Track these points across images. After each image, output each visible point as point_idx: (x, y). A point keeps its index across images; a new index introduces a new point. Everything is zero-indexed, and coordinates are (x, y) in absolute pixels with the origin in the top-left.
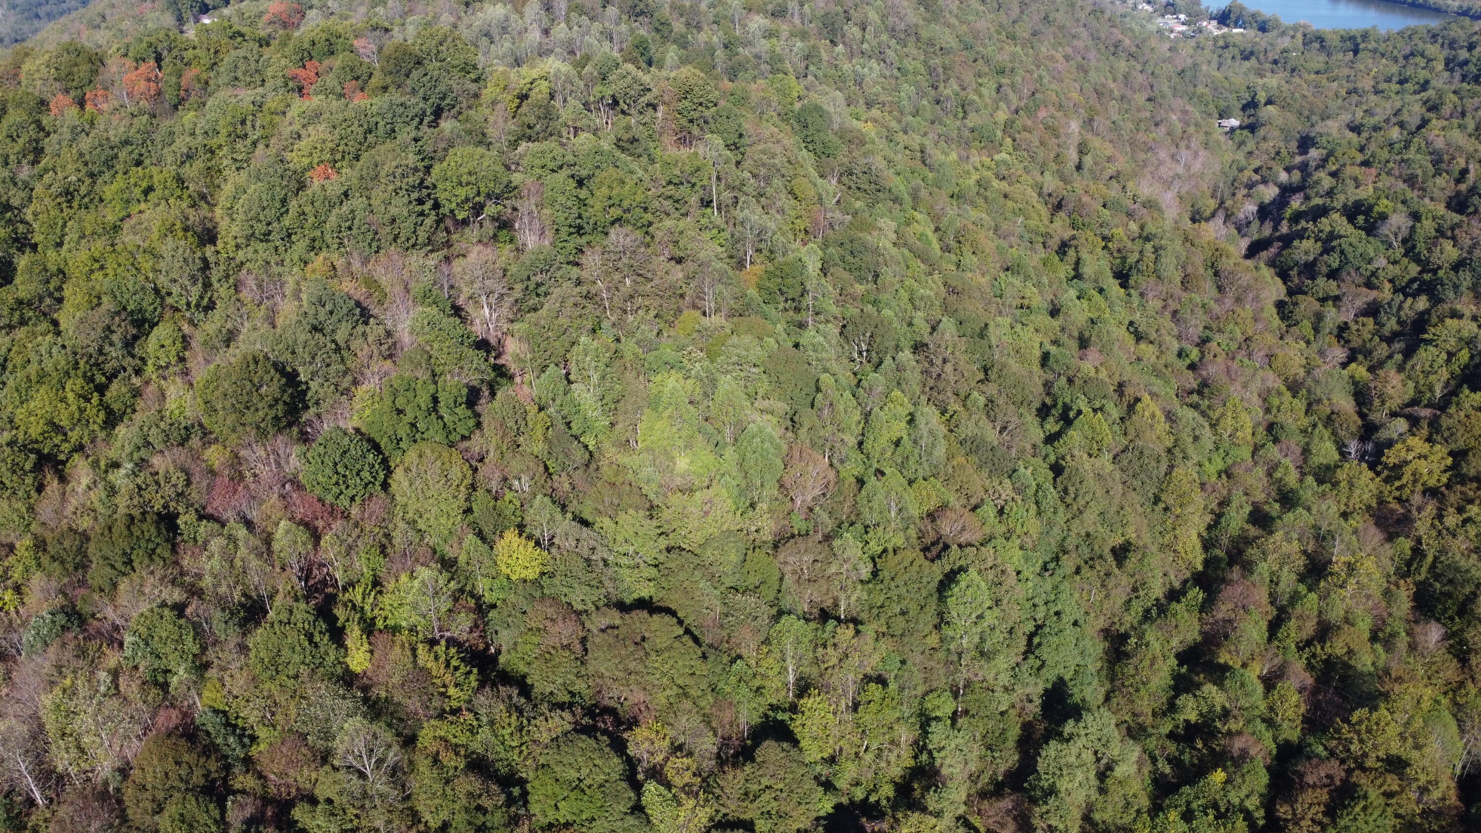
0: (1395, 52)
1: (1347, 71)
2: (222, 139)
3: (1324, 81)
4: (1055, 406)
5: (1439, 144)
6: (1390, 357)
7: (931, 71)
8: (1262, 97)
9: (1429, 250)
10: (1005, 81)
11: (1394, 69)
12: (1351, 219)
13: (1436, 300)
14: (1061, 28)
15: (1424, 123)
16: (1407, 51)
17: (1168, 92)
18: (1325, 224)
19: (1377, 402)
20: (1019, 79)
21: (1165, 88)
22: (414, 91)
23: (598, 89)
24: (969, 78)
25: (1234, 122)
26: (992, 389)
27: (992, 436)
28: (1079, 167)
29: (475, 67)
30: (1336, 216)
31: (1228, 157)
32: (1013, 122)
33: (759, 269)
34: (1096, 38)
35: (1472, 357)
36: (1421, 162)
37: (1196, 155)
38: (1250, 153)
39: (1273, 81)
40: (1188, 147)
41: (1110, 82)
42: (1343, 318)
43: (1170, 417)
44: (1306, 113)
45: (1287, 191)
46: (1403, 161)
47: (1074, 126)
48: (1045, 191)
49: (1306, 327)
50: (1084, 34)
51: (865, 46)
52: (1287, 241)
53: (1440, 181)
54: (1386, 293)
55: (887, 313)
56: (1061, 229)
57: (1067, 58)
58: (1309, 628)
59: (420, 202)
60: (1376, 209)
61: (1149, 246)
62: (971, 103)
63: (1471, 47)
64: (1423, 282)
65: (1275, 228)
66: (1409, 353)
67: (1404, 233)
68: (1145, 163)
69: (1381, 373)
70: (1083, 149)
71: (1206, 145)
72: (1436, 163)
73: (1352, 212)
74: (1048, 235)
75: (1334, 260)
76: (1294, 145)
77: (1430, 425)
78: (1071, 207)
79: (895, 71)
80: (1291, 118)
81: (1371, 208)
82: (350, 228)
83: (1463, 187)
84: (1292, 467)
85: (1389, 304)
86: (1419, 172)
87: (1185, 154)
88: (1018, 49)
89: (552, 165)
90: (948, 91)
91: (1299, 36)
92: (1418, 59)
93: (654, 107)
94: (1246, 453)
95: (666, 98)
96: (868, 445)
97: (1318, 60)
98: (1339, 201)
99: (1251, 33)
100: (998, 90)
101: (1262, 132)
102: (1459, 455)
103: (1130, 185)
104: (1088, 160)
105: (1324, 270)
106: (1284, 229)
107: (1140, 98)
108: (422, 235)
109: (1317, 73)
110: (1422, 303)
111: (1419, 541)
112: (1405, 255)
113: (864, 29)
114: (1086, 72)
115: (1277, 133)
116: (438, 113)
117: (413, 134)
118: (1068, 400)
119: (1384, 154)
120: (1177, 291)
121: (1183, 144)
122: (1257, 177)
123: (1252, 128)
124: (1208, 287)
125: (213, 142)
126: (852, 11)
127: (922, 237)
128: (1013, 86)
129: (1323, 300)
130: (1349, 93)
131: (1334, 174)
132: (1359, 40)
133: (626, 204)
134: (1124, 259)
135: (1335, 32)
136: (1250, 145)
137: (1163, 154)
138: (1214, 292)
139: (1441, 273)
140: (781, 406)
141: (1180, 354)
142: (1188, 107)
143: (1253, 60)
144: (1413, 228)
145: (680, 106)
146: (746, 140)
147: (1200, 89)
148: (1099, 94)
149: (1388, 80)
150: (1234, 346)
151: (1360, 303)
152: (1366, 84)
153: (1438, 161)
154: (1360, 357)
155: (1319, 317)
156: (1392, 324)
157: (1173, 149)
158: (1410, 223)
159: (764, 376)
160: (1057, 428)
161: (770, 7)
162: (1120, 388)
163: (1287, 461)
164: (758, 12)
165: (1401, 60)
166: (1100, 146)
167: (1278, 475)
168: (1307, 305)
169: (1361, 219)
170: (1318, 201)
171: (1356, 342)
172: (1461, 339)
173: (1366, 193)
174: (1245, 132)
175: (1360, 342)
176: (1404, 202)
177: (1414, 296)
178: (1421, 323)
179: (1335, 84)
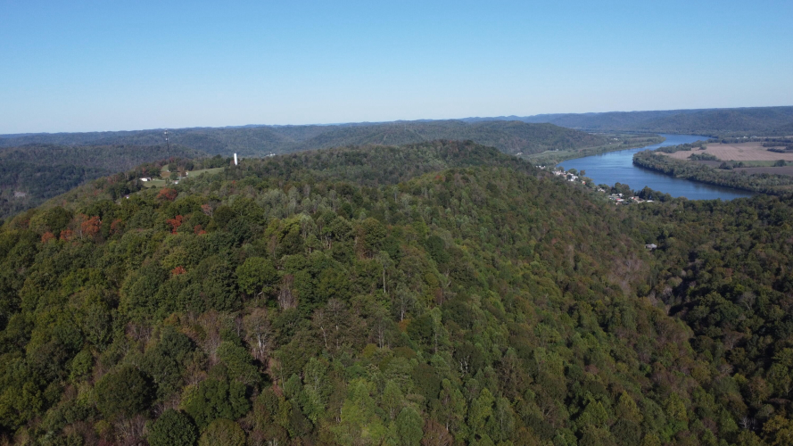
1: (708, 220)
2: (128, 254)
3: (698, 225)
4: (574, 397)
5: (763, 255)
6: (757, 369)
7: (495, 220)
10: (533, 225)
11: (733, 219)
13: (776, 338)
15: (753, 245)
16: (738, 210)
17: (618, 231)
19: (754, 396)
20: (540, 224)
21: (616, 230)
22: (230, 230)
23: (324, 229)
24: (514, 223)
26: (538, 388)
27: (540, 415)
28: (575, 268)
29: (262, 218)
30: (715, 293)
31: (653, 263)
32: (539, 246)
33: (408, 321)
34: (578, 204)
36: (755, 266)
37: (636, 262)
38: (664, 261)
39: (672, 225)
40: (631, 258)
42: (727, 348)
43: (639, 404)
44: (691, 241)
45: (686, 281)
46: (745, 264)
47: (571, 247)
48: (559, 280)
49: (708, 352)
50: (572, 203)
51: (461, 208)
52: (690, 306)
53: (767, 275)
54: (748, 334)
55: (478, 345)
56: (568, 300)
57: (564, 214)
59: (229, 285)
60: (735, 289)
61: (617, 309)
62: (517, 236)
63: (770, 208)
64: (767, 328)
65: (683, 300)
66: (767, 367)
67: (753, 302)
68: (610, 267)
69: (753, 378)
70: (576, 259)
71: (641, 257)
72: (763, 265)
73: (724, 291)
74: (562, 304)
75: (717, 317)
76: (687, 257)
77: (786, 408)
78: (573, 288)
79: (477, 221)
80: (683, 243)
82: (190, 299)
83: (779, 277)
84: (712, 434)
85: (751, 340)
86: (755, 270)
87: (630, 262)
88: (539, 210)
89: (298, 266)
90: (505, 230)
91: (681, 203)
92: (744, 214)
93: (353, 238)
94: (684, 425)
95: (359, 233)
96: (470, 420)
97: (693, 215)
98: (715, 285)
100: (530, 229)
101: (669, 250)
103: (603, 277)
104: (580, 265)
105: (713, 322)
106: (688, 300)
107: (604, 234)
108: (228, 303)
109: (693, 221)
110: (769, 340)
112: (755, 313)
113: (460, 201)
114: (574, 221)
116: (241, 240)
117: (228, 251)
118: (581, 394)
119: (735, 261)
120: (635, 333)
121: (629, 257)
122: (669, 274)
124: (651, 330)
125: (123, 256)
126: (454, 192)
127: (495, 304)
128: (538, 228)
129: (715, 338)
130: (711, 231)
131: (710, 272)
132: (712, 205)
133: (337, 286)
134: (604, 316)
135: (699, 201)
136: (664, 257)
137: (619, 262)
138: (655, 334)
139: (776, 323)
140: (421, 397)
141: (641, 368)
142: (629, 238)
143: (660, 216)
144: (757, 299)
145: (367, 237)
146: (401, 254)
148: (583, 232)
149: (730, 224)
150: (670, 364)
151: (734, 340)
152: (720, 226)
153: (764, 264)
154: (740, 370)
155: (714, 349)
156: (754, 351)
157: (624, 259)
158: (755, 297)
159: (411, 380)
160: (576, 411)
161: (412, 190)
162: (610, 387)
163: (708, 430)
164: (406, 192)
165: (735, 214)
166: (586, 258)
168: (706, 341)
170: (703, 285)
171: (737, 361)
173: (728, 281)
174: (660, 251)
175: (739, 361)
177: (764, 335)
179: (703, 227)
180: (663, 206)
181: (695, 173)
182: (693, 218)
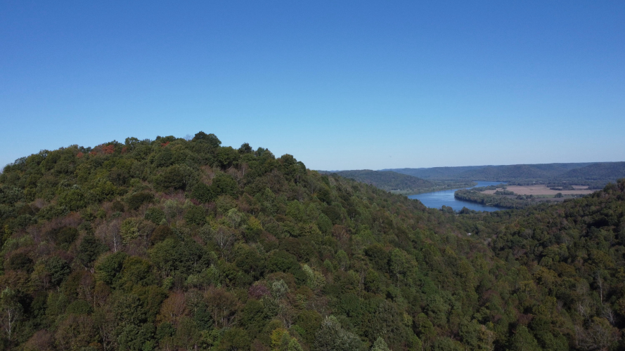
8: (478, 226)
9: (541, 237)
12: (514, 235)
14: (402, 202)
18: (505, 238)
25: (470, 234)
35: (560, 258)
41: (423, 216)
58: (516, 302)
66: (539, 261)
67: (531, 234)
81: (519, 232)
91: (489, 213)
99: (472, 214)
102: (560, 273)
112: (533, 239)
115: (486, 233)
123: (477, 233)
143: (474, 219)
144: (534, 233)
151: (520, 253)
155: (508, 257)
156: (532, 256)
169: (517, 234)
171: (522, 262)
172: (555, 254)
176: (530, 229)
178: (542, 252)
180: (476, 215)
181: (499, 202)
182: (497, 221)
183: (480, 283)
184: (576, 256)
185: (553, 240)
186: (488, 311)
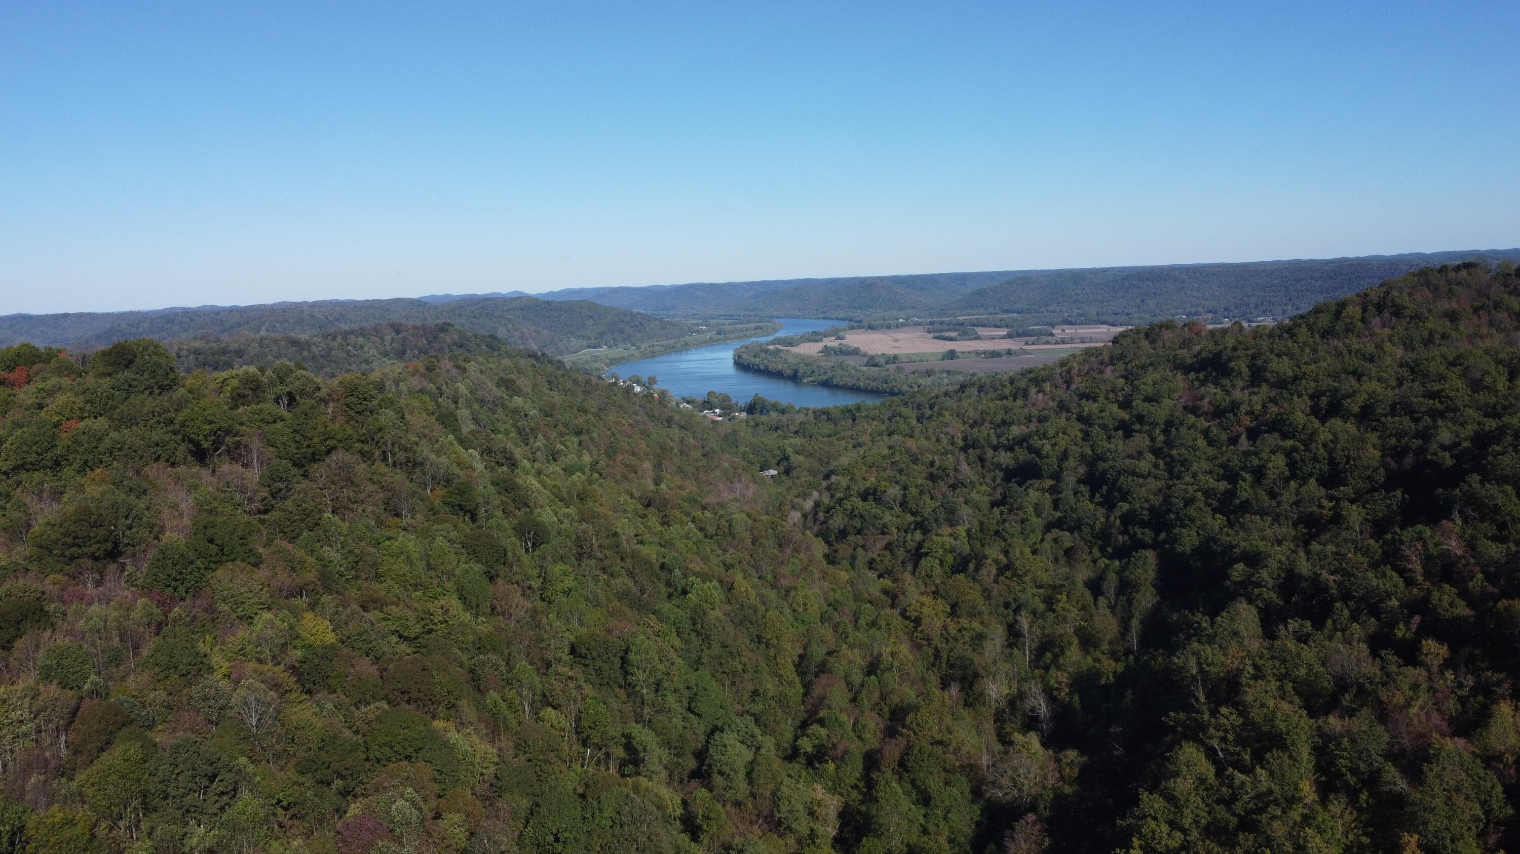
0: (882, 416)
3: (835, 441)
4: (676, 590)
7: (520, 431)
8: (789, 451)
9: (917, 505)
10: (583, 437)
11: (884, 427)
12: (864, 499)
13: (926, 531)
14: (621, 407)
16: (889, 414)
17: (718, 450)
18: (848, 505)
20: (594, 435)
21: (715, 448)
22: (142, 372)
23: (280, 388)
25: (773, 472)
26: (629, 563)
30: (854, 499)
31: (774, 491)
32: (597, 462)
33: (440, 492)
34: (651, 415)
35: (955, 560)
36: (904, 461)
37: (747, 487)
38: (789, 487)
39: (797, 441)
40: (739, 482)
41: (669, 441)
42: (871, 555)
44: (826, 460)
46: (893, 463)
47: (647, 465)
48: (635, 495)
49: (846, 564)
50: (641, 412)
52: (824, 523)
53: (918, 468)
54: (896, 537)
55: (542, 519)
57: (631, 425)
58: (876, 696)
60: (879, 489)
61: (723, 521)
62: (559, 452)
63: (931, 407)
64: (917, 523)
65: (815, 520)
66: (915, 566)
67: (899, 498)
68: (709, 491)
69: (900, 580)
70: (657, 481)
71: (755, 482)
73: (865, 494)
75: (857, 523)
76: (821, 476)
78: (658, 504)
79: (490, 432)
80: (816, 464)
81: (875, 491)
82: (120, 450)
85: (898, 541)
86: (904, 466)
87: (738, 486)
88: (590, 416)
90: (539, 444)
91: (810, 412)
92: (898, 419)
94: (816, 619)
95: (335, 397)
97: (828, 428)
98: (855, 490)
99: (774, 415)
100: (580, 444)
101: (795, 473)
102: (954, 606)
105: (852, 531)
107: (697, 454)
109: (829, 436)
110: (918, 535)
111: (936, 649)
112: (903, 511)
114: (648, 436)
115: (806, 473)
116: (162, 388)
119: (880, 461)
120: (749, 546)
121: (736, 480)
122: (797, 499)
123: (787, 472)
126: (444, 387)
128: (592, 439)
129: (855, 547)
130: (854, 447)
132: (855, 412)
133: (338, 437)
135: (836, 407)
136: (788, 483)
137: (721, 486)
138: (777, 547)
139: (926, 516)
141: (761, 578)
142: (734, 460)
143: (779, 431)
144: (904, 495)
145: (350, 399)
147: (742, 449)
149: (881, 435)
151: (879, 545)
152: (865, 439)
153: (915, 459)
154: (886, 575)
155: (854, 558)
156: (902, 553)
157: (729, 483)
158: (902, 493)
163: (844, 620)
165: (886, 421)
166: (671, 479)
167: (841, 629)
168: (844, 551)
169: (871, 497)
170: (840, 495)
171: (881, 568)
172: (945, 550)
173: (871, 482)
174: (783, 477)
175: (883, 567)
176: (897, 482)
177: (912, 532)
178: (920, 546)
179: (844, 442)
180: (784, 418)
181: (830, 375)
182: (828, 432)
183: (805, 649)
184: (985, 557)
185: (942, 516)
186: (823, 732)
